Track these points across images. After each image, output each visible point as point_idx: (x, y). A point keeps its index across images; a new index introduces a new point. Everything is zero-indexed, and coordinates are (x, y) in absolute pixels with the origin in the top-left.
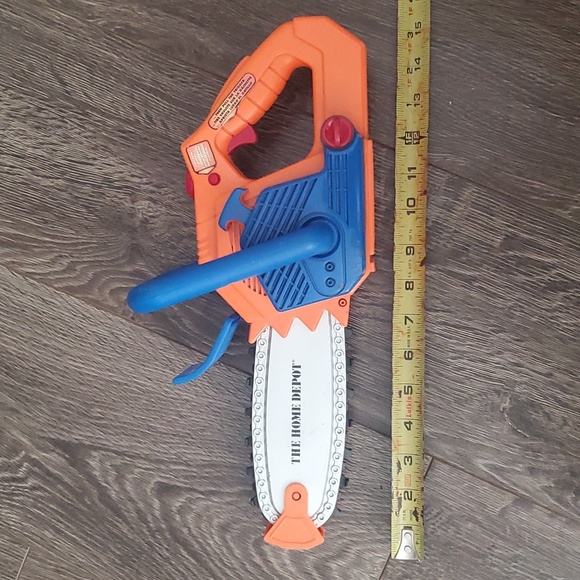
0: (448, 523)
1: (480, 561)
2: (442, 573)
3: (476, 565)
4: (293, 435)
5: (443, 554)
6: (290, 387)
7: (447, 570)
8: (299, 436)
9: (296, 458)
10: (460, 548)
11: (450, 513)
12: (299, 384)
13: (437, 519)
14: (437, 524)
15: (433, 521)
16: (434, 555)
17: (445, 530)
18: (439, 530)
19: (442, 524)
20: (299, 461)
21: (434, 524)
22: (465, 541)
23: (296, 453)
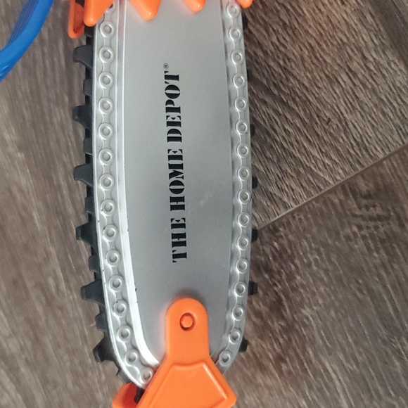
0: (382, 241)
1: (384, 333)
2: (317, 304)
3: (375, 335)
4: (173, 208)
5: (339, 279)
6: (162, 116)
7: (327, 307)
8: (182, 207)
9: (180, 250)
10: (370, 291)
11: (396, 229)
12: (178, 110)
13: (371, 224)
14: (364, 232)
15: (363, 223)
16: (326, 271)
17: (369, 249)
18: (361, 242)
19: (372, 237)
20: (184, 255)
21: (360, 228)
22: (385, 287)
23: (179, 240)
